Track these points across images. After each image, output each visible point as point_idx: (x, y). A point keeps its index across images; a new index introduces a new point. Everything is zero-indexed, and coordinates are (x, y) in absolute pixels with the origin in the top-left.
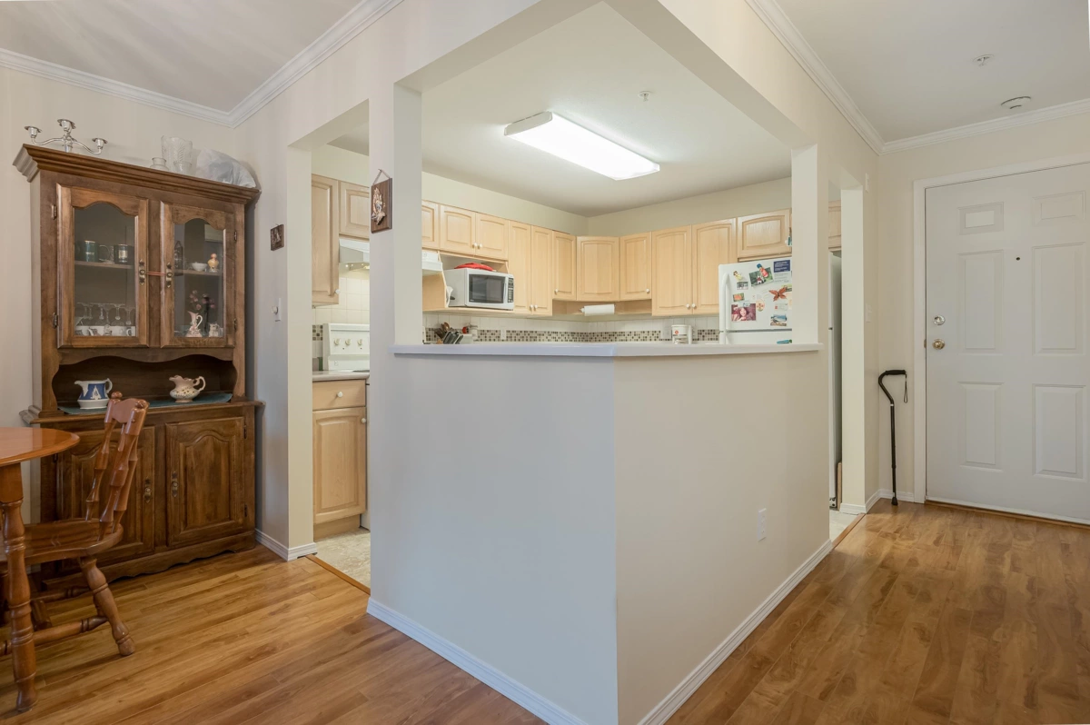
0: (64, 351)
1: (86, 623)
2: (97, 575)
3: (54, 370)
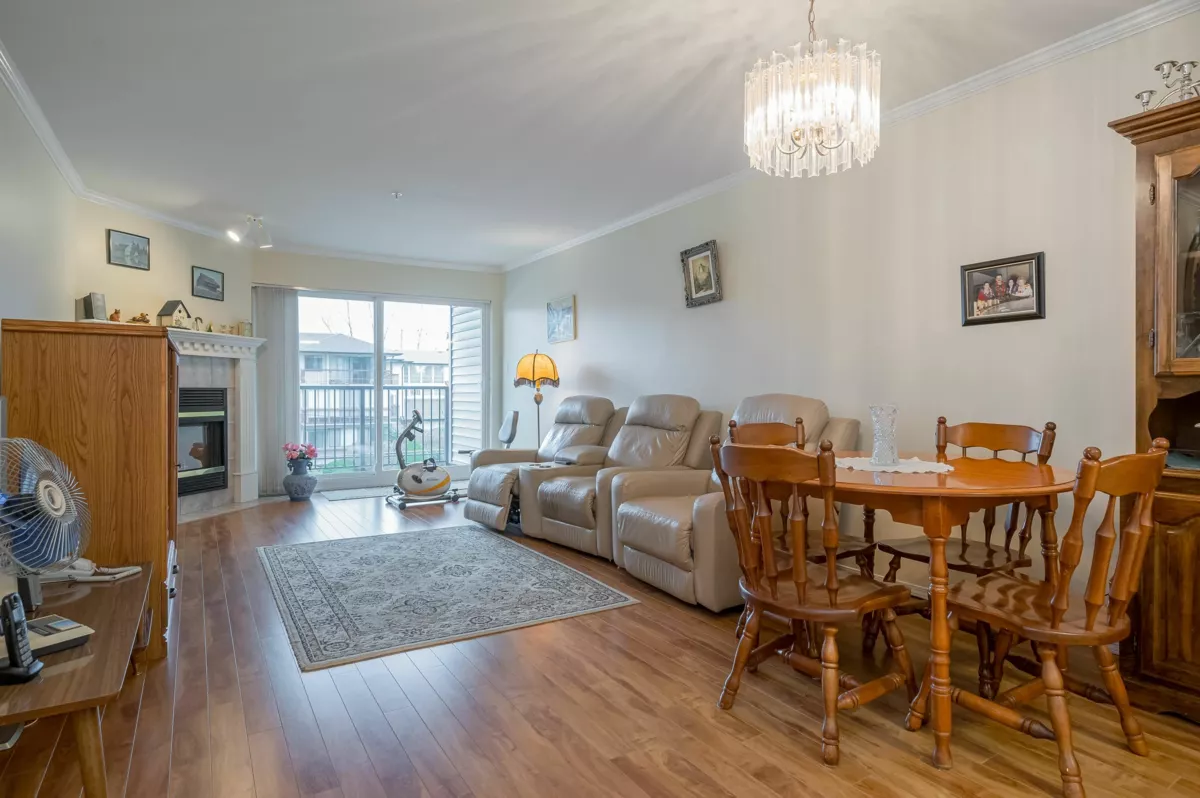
0: (1164, 380)
1: (1027, 723)
2: (1053, 674)
3: (1151, 405)
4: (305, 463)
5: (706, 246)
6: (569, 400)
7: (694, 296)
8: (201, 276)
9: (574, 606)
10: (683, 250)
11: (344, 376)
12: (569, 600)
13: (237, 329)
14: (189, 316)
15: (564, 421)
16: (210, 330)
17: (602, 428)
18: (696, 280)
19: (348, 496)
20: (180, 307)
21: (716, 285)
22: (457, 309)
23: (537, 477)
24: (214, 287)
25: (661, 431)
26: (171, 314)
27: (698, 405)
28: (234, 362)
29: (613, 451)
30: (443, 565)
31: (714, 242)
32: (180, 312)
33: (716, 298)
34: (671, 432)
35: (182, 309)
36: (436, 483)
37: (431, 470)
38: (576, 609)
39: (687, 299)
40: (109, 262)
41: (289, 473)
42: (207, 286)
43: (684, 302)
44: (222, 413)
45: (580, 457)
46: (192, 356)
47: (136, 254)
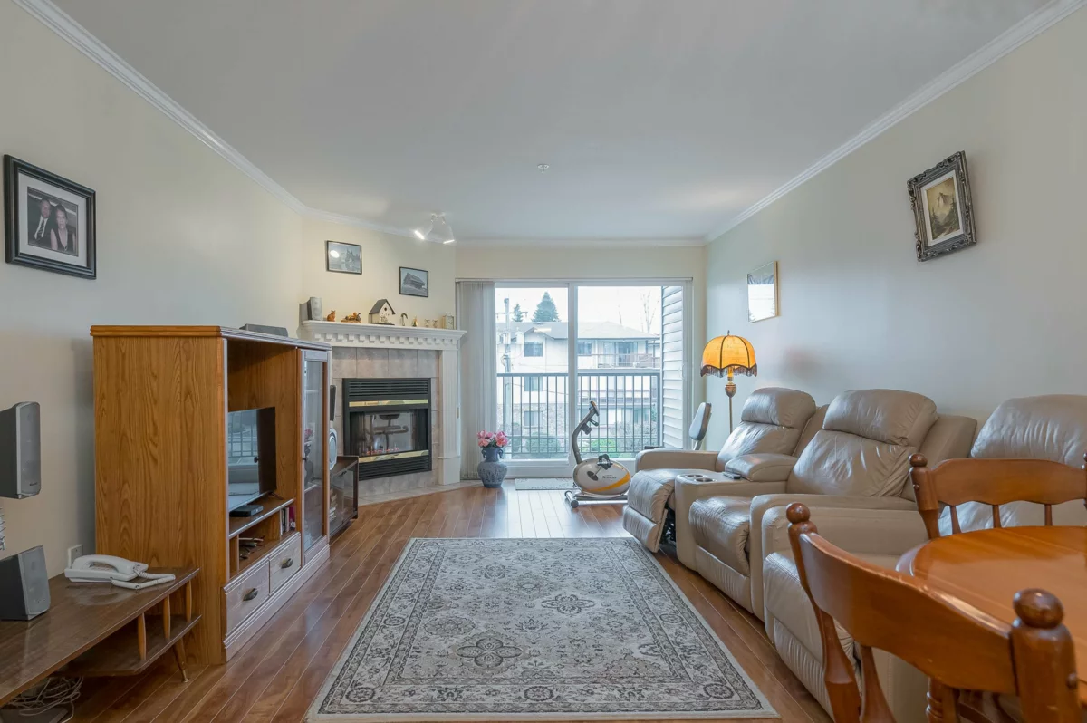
4: (496, 451)
5: (948, 164)
6: (760, 392)
7: (931, 242)
8: (408, 275)
9: (674, 699)
10: (911, 176)
11: (610, 362)
12: (672, 686)
13: (441, 323)
14: (393, 313)
15: (751, 419)
16: (415, 325)
17: (796, 432)
18: (933, 218)
19: (534, 486)
20: (386, 305)
21: (964, 222)
22: (669, 289)
23: (694, 492)
24: (418, 284)
25: (869, 443)
26: (377, 313)
27: (933, 406)
28: (438, 353)
29: (800, 465)
30: (558, 593)
31: (961, 155)
32: (386, 309)
33: (968, 242)
34: (885, 446)
35: (388, 307)
36: (615, 481)
37: (607, 467)
38: (673, 707)
39: (919, 249)
40: (328, 269)
41: (483, 459)
42: (414, 285)
43: (915, 254)
44: (426, 401)
45: (752, 470)
46: (398, 350)
47: (351, 260)
